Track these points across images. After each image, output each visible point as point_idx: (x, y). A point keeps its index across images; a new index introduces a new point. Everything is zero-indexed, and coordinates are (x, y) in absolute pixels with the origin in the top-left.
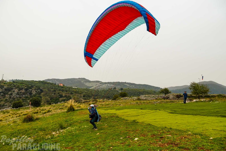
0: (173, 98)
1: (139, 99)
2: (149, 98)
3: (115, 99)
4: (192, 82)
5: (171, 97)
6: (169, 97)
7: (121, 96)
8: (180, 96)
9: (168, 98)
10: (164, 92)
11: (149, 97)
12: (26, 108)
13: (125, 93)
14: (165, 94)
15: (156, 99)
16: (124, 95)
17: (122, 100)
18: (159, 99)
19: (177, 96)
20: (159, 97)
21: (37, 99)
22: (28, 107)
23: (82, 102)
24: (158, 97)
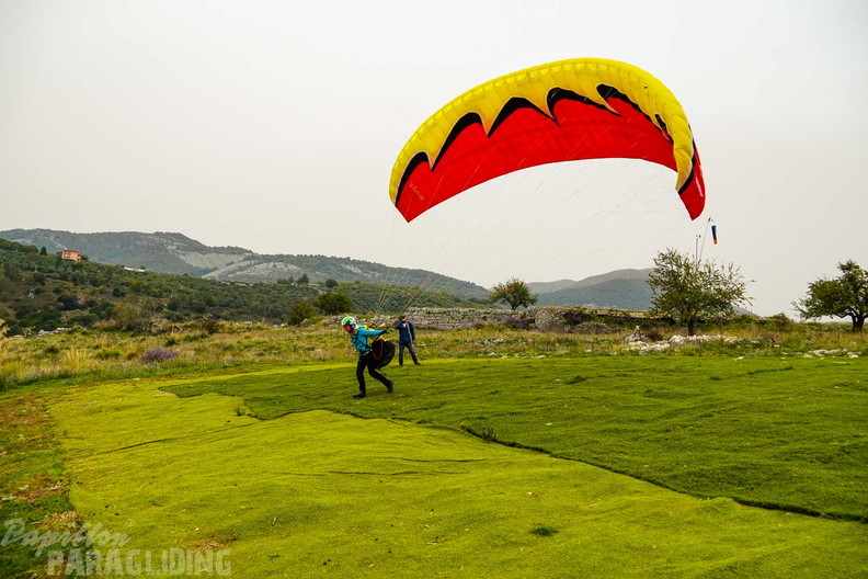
0: (551, 326)
2: (444, 322)
3: (295, 320)
4: (665, 252)
5: (542, 318)
6: (533, 321)
7: (322, 307)
8: (579, 319)
9: (527, 323)
10: (508, 300)
11: (447, 319)
13: (340, 299)
14: (514, 306)
15: (479, 327)
16: (335, 305)
17: (325, 325)
18: (491, 326)
19: (566, 316)
20: (489, 320)
23: (154, 330)
24: (485, 318)
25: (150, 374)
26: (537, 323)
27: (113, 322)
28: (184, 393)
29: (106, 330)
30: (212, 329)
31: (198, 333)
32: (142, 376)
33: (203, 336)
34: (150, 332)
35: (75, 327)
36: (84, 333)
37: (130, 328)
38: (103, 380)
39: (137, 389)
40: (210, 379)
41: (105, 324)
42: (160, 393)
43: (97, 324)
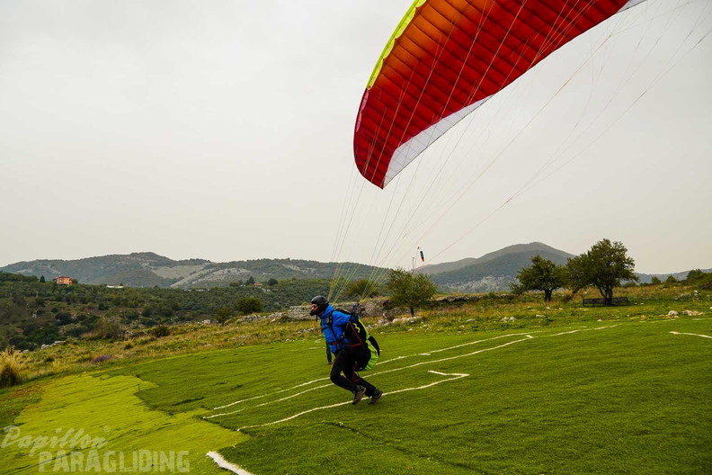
1: (285, 320)
3: (220, 321)
6: (364, 310)
7: (241, 309)
8: (392, 306)
13: (253, 302)
16: (250, 308)
17: (239, 323)
19: (384, 304)
23: (126, 336)
26: (367, 310)
27: (96, 334)
29: (91, 339)
30: (163, 333)
31: (149, 338)
33: (152, 340)
34: (123, 338)
35: (68, 339)
36: (75, 344)
37: (109, 337)
39: (81, 376)
41: (90, 335)
43: (85, 335)
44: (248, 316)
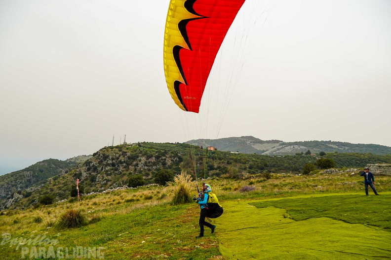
3: (306, 172)
7: (319, 165)
12: (148, 187)
13: (328, 161)
16: (326, 164)
17: (321, 174)
21: (166, 172)
22: (151, 186)
23: (244, 178)
25: (244, 197)
27: (228, 175)
28: (259, 206)
29: (226, 178)
30: (268, 177)
31: (262, 179)
32: (241, 198)
33: (264, 180)
34: (242, 179)
35: (214, 177)
36: (217, 180)
37: (234, 177)
38: (226, 199)
39: (239, 204)
40: (270, 200)
41: (224, 176)
42: (249, 206)
43: (222, 176)
44: (328, 170)
